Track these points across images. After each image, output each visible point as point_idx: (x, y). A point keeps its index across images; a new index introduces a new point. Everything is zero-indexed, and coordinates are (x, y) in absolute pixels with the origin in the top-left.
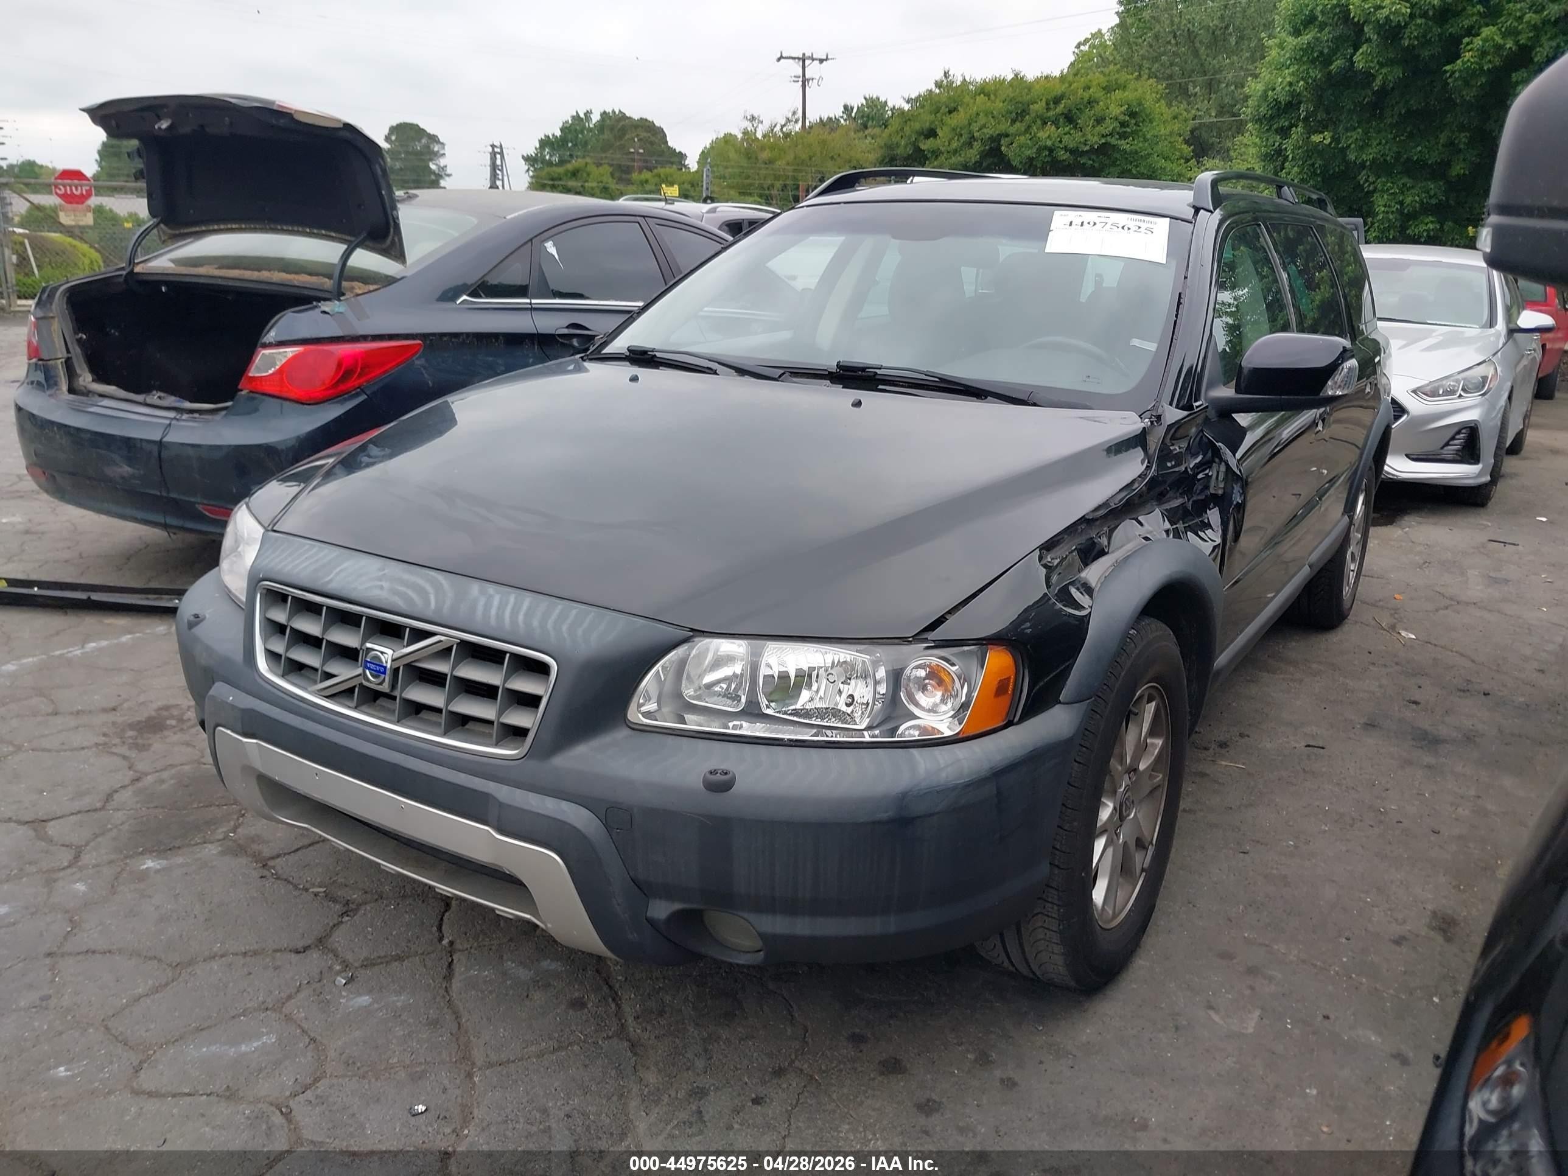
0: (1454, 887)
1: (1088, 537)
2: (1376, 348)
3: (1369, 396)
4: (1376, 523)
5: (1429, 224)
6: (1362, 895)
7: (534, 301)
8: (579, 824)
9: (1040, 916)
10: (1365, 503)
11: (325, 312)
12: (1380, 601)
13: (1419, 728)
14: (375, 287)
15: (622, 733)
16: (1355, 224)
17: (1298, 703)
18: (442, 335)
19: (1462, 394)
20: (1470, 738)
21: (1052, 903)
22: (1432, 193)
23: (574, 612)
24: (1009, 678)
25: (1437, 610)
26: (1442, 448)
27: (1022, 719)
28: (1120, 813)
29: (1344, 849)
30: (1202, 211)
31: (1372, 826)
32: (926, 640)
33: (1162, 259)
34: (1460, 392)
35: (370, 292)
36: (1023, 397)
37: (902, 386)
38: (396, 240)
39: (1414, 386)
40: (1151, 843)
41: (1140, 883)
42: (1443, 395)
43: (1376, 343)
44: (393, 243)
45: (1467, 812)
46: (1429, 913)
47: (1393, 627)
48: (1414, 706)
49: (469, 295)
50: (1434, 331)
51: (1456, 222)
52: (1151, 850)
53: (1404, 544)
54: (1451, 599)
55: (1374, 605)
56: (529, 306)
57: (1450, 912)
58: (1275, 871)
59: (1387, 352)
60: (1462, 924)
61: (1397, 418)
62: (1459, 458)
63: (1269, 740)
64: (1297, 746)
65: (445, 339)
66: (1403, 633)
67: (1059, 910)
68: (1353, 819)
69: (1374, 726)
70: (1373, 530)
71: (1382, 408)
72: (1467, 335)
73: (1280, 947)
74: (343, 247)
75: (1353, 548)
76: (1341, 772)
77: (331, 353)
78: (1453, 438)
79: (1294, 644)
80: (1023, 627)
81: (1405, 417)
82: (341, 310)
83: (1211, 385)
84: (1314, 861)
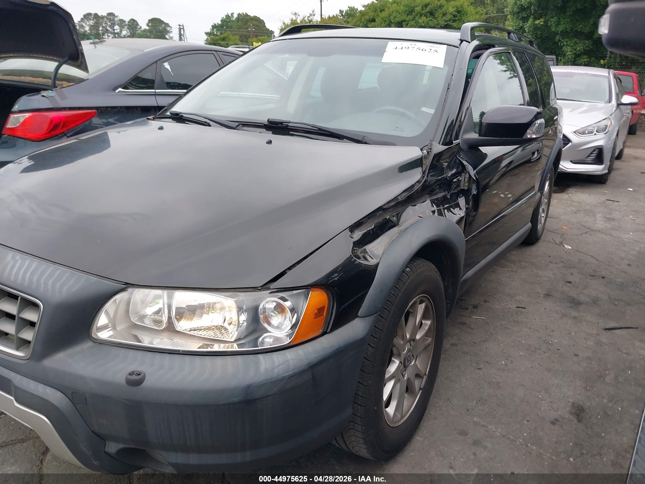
0: (584, 388)
1: (384, 218)
2: (556, 112)
3: (551, 135)
4: (555, 192)
5: (585, 59)
6: (537, 394)
7: (157, 91)
8: (55, 402)
9: (352, 430)
10: (550, 185)
11: (43, 96)
12: (556, 230)
13: (571, 296)
14: (73, 84)
15: (87, 345)
16: (552, 58)
17: (514, 283)
18: (107, 107)
19: (596, 133)
20: (595, 302)
21: (358, 424)
22: (587, 45)
23: (58, 272)
24: (324, 307)
25: (582, 234)
26: (587, 158)
27: (332, 330)
28: (404, 365)
29: (530, 365)
30: (464, 42)
31: (544, 352)
32: (269, 289)
33: (442, 66)
34: (595, 132)
35: (70, 86)
36: (360, 139)
37: (301, 132)
38: (83, 61)
39: (575, 130)
40: (425, 374)
41: (419, 396)
42: (588, 134)
43: (556, 110)
44: (82, 62)
45: (592, 343)
46: (570, 404)
47: (561, 243)
48: (569, 284)
49: (123, 88)
50: (584, 104)
51: (595, 58)
52: (425, 378)
53: (568, 202)
54: (589, 229)
55: (553, 232)
56: (155, 93)
57: (581, 403)
58: (494, 380)
59: (561, 114)
60: (587, 411)
61: (566, 144)
62: (594, 162)
63: (498, 303)
64: (512, 307)
65: (109, 109)
66: (566, 246)
67: (362, 428)
68: (536, 348)
69: (549, 295)
70: (554, 195)
71: (557, 141)
72: (599, 106)
73: (492, 427)
74: (56, 64)
75: (543, 207)
76: (532, 321)
77: (46, 117)
78: (592, 153)
79: (515, 252)
80: (332, 277)
81: (570, 144)
82: (53, 95)
83: (466, 132)
84: (514, 373)
